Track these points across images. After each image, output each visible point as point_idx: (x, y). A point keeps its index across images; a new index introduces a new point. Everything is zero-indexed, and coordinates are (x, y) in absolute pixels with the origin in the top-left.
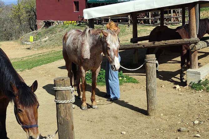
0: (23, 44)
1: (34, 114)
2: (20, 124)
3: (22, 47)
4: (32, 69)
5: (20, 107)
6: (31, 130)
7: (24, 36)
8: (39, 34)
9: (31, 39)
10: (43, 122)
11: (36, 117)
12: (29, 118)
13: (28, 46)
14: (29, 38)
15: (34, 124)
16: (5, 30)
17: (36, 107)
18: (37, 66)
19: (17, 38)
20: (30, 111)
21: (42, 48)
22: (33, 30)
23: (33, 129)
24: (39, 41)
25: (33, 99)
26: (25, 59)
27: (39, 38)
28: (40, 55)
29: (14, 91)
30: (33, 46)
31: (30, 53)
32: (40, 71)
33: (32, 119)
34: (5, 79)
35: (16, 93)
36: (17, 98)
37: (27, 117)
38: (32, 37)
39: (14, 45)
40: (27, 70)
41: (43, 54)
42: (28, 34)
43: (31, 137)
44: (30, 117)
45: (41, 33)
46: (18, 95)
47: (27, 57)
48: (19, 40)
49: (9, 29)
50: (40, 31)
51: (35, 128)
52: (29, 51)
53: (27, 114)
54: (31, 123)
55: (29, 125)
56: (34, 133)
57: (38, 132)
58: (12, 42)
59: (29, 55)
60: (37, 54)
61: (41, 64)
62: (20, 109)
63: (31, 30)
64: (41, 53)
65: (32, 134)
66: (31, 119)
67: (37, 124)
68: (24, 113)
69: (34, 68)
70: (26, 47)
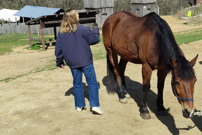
0: (180, 19)
1: (191, 88)
2: (176, 96)
3: (180, 21)
4: (189, 43)
5: (178, 80)
6: (186, 103)
7: (183, 10)
8: (197, 9)
9: (190, 13)
10: (198, 97)
11: (193, 91)
12: (185, 91)
13: (185, 21)
14: (187, 13)
15: (190, 98)
16: (164, 5)
17: (193, 82)
18: (193, 41)
19: (175, 13)
20: (187, 85)
21: (199, 24)
22: (192, 6)
23: (189, 103)
24: (197, 16)
25: (191, 74)
26: (181, 33)
27: (198, 13)
28: (197, 30)
29: (173, 64)
30: (190, 21)
31: (187, 28)
32: (197, 47)
33: (189, 93)
34: (167, 51)
35: (175, 66)
36: (175, 71)
37: (184, 90)
38: (191, 12)
39: (172, 20)
40: (184, 45)
41: (200, 29)
42: (186, 9)
43: (186, 109)
44: (187, 90)
45: (200, 8)
46: (177, 68)
47: (184, 31)
48: (177, 14)
49: (168, 4)
50: (198, 7)
51: (191, 102)
52: (186, 26)
53: (184, 87)
54: (188, 96)
55: (184, 97)
56: (189, 107)
57: (193, 106)
58: (170, 17)
59: (185, 30)
60: (194, 29)
61: (198, 40)
62: (177, 82)
63: (189, 5)
64: (198, 29)
65: (187, 107)
66: (187, 92)
67: (193, 98)
68: (182, 86)
69: (191, 43)
70: (183, 22)
